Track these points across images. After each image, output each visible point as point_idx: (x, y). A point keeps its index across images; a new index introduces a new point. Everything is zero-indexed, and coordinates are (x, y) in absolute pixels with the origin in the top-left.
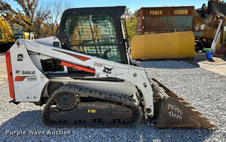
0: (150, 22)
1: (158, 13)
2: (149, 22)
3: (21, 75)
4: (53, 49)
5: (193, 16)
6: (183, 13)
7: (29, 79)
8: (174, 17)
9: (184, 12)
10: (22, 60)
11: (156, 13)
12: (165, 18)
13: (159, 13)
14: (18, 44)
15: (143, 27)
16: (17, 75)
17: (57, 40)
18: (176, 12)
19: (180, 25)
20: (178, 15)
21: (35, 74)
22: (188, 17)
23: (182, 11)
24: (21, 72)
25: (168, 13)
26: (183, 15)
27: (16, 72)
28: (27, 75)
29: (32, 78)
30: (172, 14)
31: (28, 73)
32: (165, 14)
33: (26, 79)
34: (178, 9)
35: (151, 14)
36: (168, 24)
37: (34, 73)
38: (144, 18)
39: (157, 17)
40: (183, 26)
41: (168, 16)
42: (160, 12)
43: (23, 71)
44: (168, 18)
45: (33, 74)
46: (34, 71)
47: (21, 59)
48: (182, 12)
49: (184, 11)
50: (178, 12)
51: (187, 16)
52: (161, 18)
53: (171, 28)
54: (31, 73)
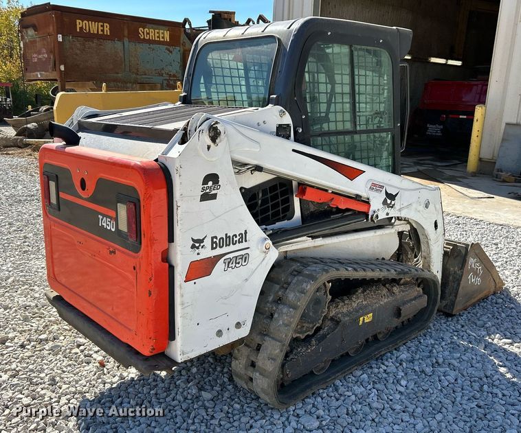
0: (78, 52)
1: (100, 28)
2: (77, 55)
3: (207, 252)
4: (294, 150)
5: (182, 50)
6: (159, 37)
7: (229, 263)
8: (141, 45)
9: (161, 35)
10: (214, 197)
11: (94, 27)
12: (118, 45)
13: (103, 31)
14: (212, 134)
15: (62, 68)
16: (193, 256)
17: (287, 120)
18: (143, 33)
19: (155, 70)
20: (150, 42)
21: (246, 241)
22: (171, 49)
23: (158, 33)
24: (208, 243)
25: (126, 33)
26: (159, 43)
27: (193, 247)
28: (225, 250)
29: (236, 257)
30: (134, 37)
31: (228, 240)
32: (116, 35)
33: (220, 265)
34: (148, 25)
35: (81, 28)
36: (127, 63)
37: (243, 237)
38: (60, 38)
39: (98, 39)
40: (163, 72)
41: (126, 40)
42: (103, 26)
43: (212, 238)
44: (126, 46)
45: (242, 242)
46: (246, 232)
47: (213, 192)
48: (157, 35)
49: (161, 31)
50: (149, 34)
51: (168, 47)
52: (109, 46)
53: (134, 75)
54: (235, 239)
